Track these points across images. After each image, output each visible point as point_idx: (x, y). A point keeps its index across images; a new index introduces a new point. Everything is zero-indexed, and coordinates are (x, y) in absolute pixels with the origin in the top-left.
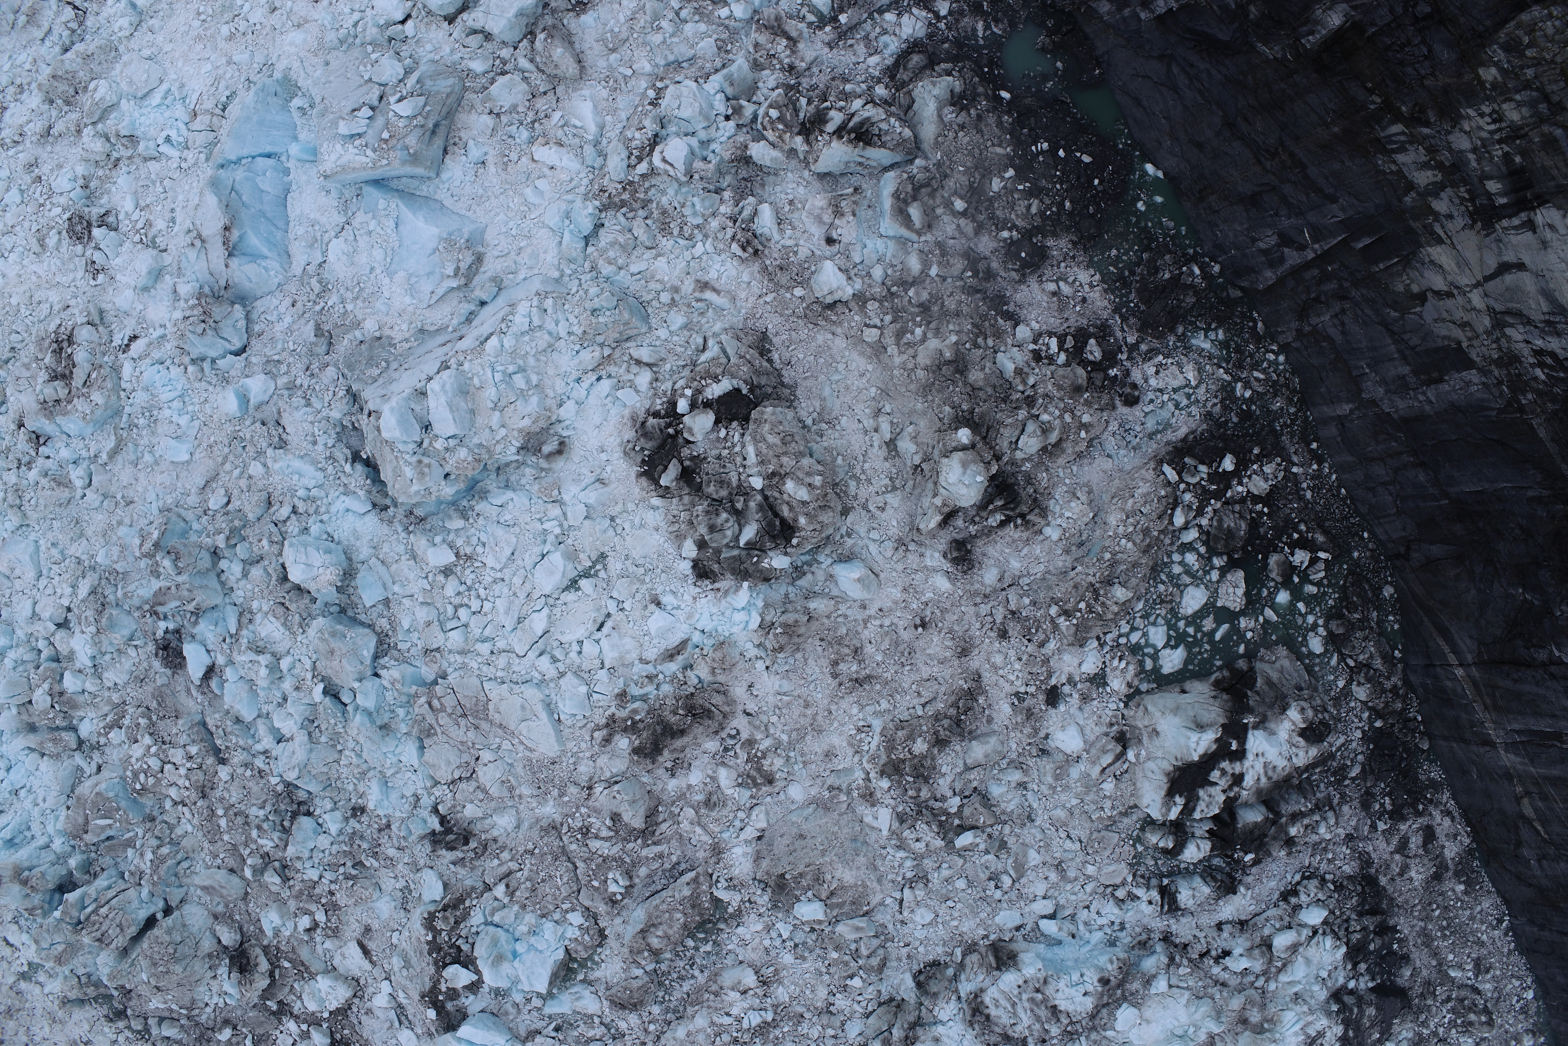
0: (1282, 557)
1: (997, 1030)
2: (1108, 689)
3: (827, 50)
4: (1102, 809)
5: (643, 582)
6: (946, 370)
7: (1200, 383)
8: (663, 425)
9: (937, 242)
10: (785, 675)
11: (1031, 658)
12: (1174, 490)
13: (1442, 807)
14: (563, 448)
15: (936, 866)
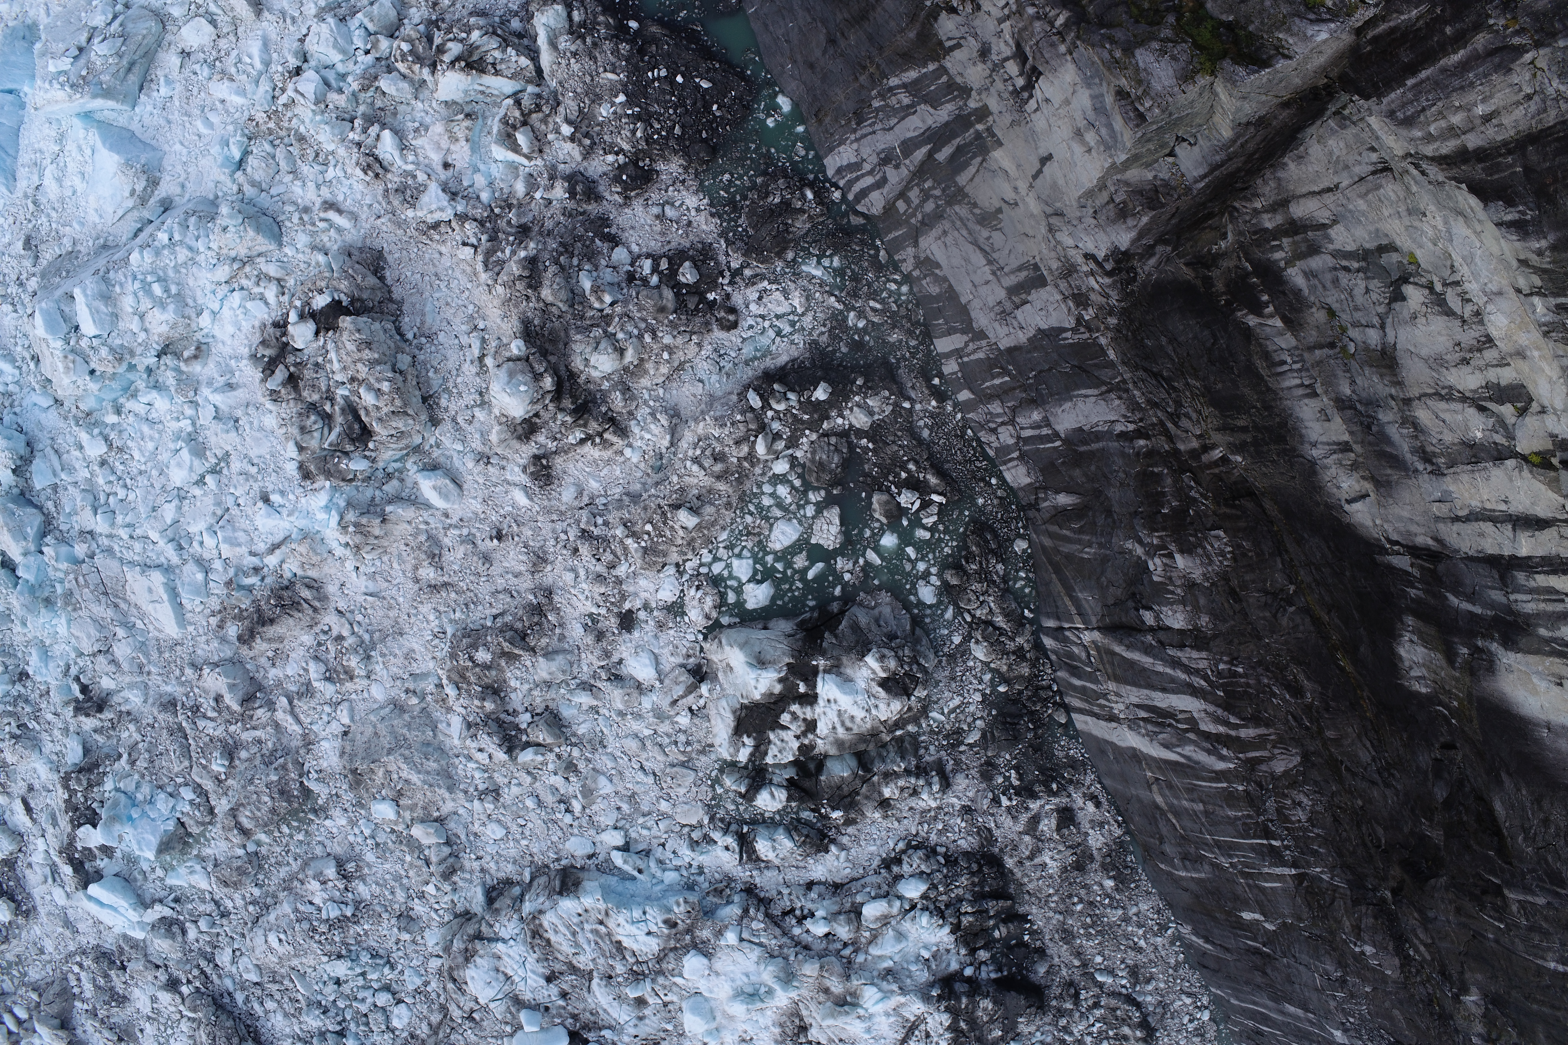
0: (887, 496)
1: (560, 957)
2: (686, 619)
4: (676, 743)
5: (256, 481)
6: (520, 286)
7: (807, 310)
8: (278, 334)
9: (545, 166)
10: (372, 576)
11: (599, 578)
12: (759, 417)
13: (1084, 790)
14: (201, 352)
15: (506, 781)
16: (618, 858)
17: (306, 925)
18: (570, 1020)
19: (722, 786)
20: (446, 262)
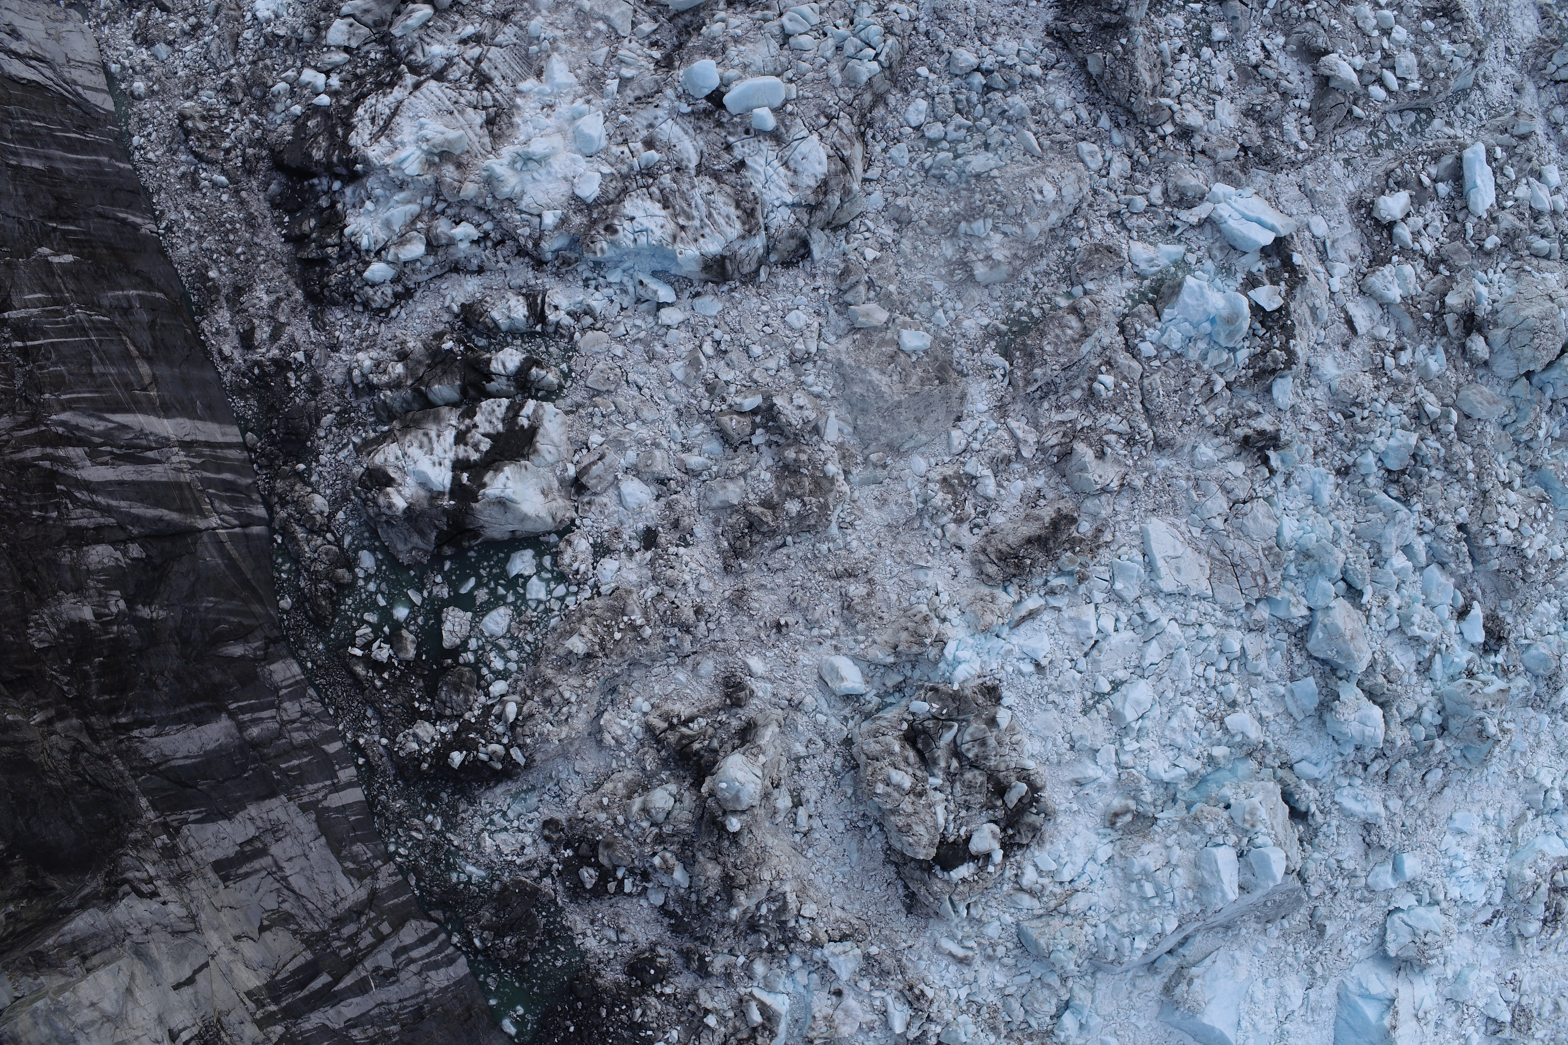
0: (402, 655)
1: (728, 189)
2: (591, 541)
4: (603, 416)
5: (1050, 686)
6: (742, 879)
7: (479, 834)
8: (1017, 838)
9: (735, 986)
10: (920, 586)
11: (671, 585)
12: (514, 740)
13: (233, 366)
14: (1112, 819)
15: (781, 374)
16: (667, 295)
17: (1010, 211)
18: (724, 120)
19: (562, 372)
20: (837, 900)
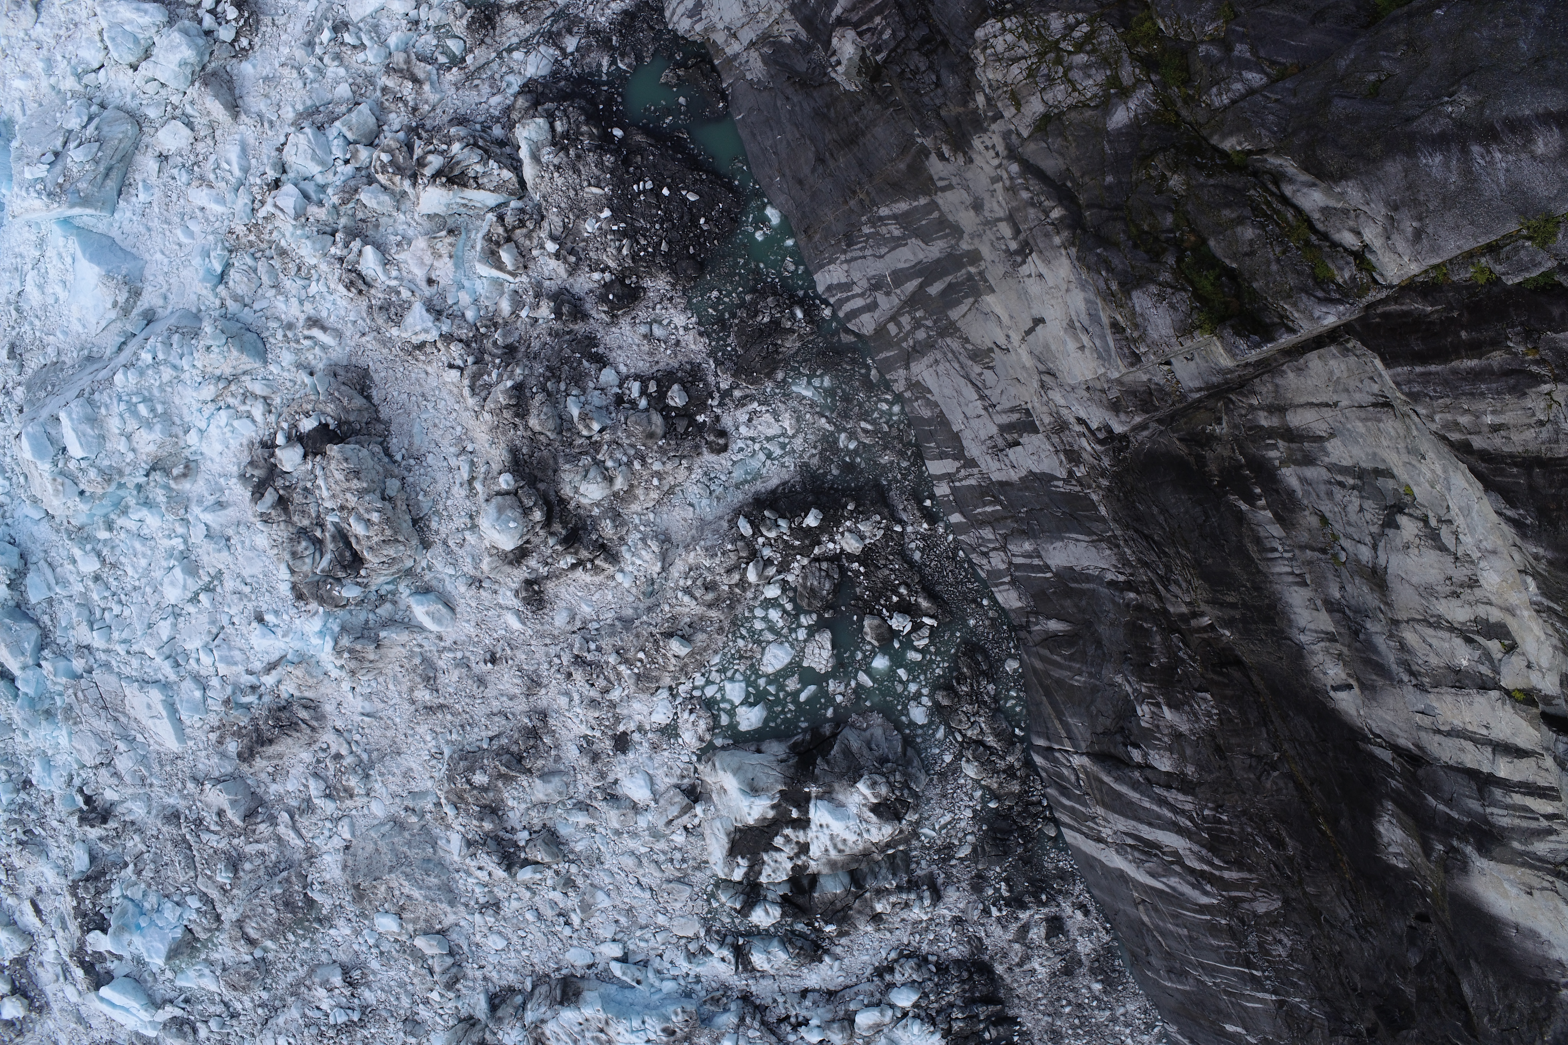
0: (879, 620)
2: (680, 741)
3: (453, 90)
4: (672, 860)
5: (250, 600)
6: (507, 414)
7: (798, 432)
8: (266, 455)
9: (530, 282)
10: (368, 697)
11: (593, 703)
12: (749, 544)
13: (1073, 899)
14: (190, 469)
15: (506, 895)
16: (617, 969)
19: (717, 901)
20: (433, 382)
